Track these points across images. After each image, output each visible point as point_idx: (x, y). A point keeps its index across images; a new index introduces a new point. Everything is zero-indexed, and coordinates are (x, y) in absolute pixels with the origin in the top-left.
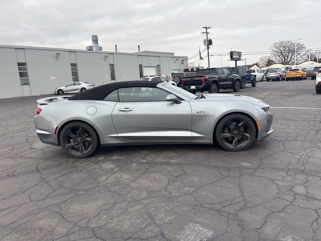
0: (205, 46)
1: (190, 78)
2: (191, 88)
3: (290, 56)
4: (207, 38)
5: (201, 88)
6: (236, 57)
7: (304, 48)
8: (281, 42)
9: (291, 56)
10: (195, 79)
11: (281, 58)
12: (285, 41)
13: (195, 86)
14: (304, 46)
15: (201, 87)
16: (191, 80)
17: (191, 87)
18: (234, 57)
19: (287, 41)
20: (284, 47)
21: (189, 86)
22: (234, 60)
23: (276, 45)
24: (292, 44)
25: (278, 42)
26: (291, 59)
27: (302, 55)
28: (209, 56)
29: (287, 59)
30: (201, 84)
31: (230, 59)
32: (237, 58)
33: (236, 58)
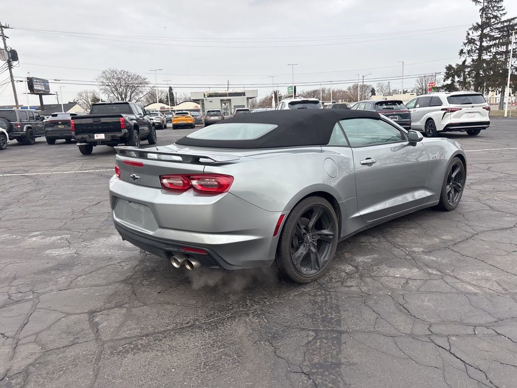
0: (4, 62)
1: (91, 119)
2: (96, 138)
3: (129, 94)
4: (6, 47)
5: (120, 137)
6: (40, 88)
7: (147, 83)
8: (113, 71)
9: (131, 95)
10: (103, 120)
11: (117, 96)
12: (120, 70)
13: (103, 135)
14: (147, 80)
15: (119, 135)
16: (95, 122)
17: (95, 135)
18: (35, 88)
19: (122, 71)
20: (119, 79)
21: (91, 135)
22: (37, 94)
23: (106, 76)
24: (129, 76)
25: (108, 70)
26: (131, 98)
27: (145, 93)
28: (15, 82)
29: (126, 98)
30: (119, 130)
31: (29, 91)
32: (42, 91)
33: (40, 91)
